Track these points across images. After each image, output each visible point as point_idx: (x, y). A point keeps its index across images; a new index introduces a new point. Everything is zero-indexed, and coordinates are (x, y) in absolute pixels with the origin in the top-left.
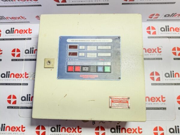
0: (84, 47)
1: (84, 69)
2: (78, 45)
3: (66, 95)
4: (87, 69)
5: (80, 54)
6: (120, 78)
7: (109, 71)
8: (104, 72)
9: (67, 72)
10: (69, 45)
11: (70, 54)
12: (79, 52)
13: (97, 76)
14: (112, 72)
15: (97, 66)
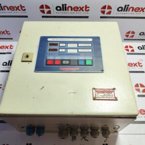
0: (64, 45)
1: (64, 62)
2: (58, 43)
3: (43, 87)
4: (68, 62)
5: (61, 50)
6: (103, 71)
7: (91, 64)
8: (85, 65)
9: (47, 65)
10: (49, 43)
11: (50, 50)
12: (59, 49)
13: (78, 69)
14: (94, 65)
15: (78, 60)
